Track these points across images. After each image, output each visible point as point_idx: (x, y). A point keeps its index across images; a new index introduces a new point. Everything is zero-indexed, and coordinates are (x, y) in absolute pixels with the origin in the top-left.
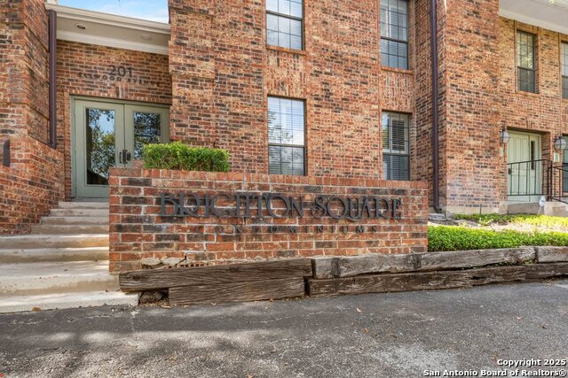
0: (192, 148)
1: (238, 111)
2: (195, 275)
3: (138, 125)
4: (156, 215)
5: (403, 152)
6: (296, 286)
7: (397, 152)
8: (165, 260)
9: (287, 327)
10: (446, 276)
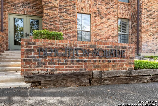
0: (50, 32)
1: (67, 18)
2: (50, 77)
3: (32, 24)
4: (37, 55)
5: (126, 33)
6: (86, 81)
7: (124, 33)
8: (40, 71)
9: (83, 96)
10: (141, 78)
